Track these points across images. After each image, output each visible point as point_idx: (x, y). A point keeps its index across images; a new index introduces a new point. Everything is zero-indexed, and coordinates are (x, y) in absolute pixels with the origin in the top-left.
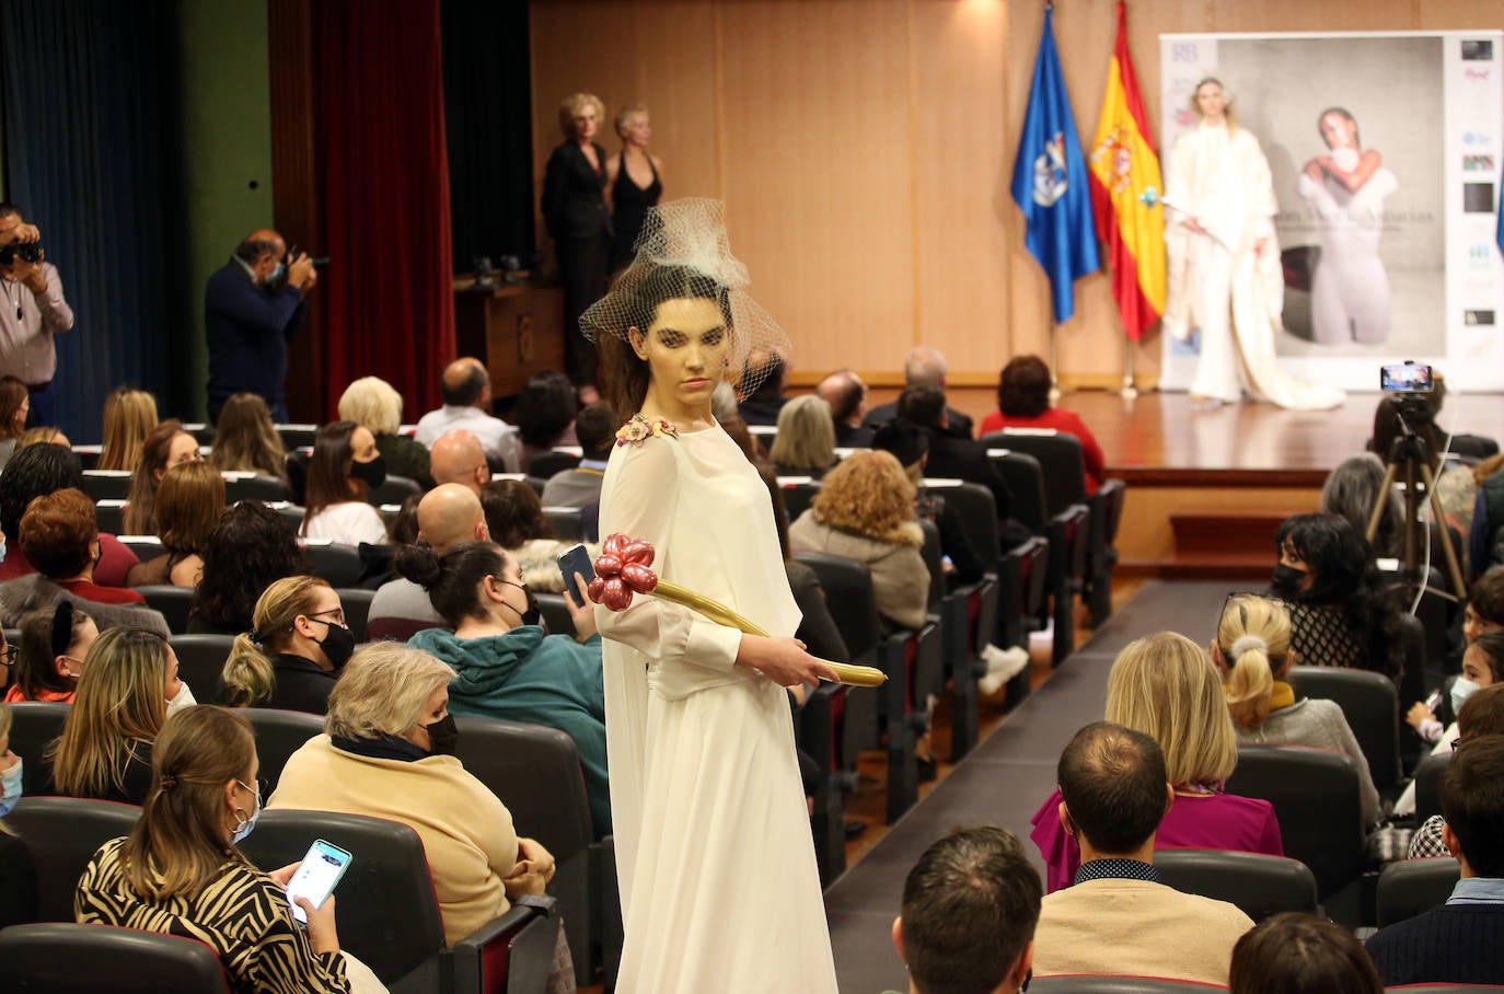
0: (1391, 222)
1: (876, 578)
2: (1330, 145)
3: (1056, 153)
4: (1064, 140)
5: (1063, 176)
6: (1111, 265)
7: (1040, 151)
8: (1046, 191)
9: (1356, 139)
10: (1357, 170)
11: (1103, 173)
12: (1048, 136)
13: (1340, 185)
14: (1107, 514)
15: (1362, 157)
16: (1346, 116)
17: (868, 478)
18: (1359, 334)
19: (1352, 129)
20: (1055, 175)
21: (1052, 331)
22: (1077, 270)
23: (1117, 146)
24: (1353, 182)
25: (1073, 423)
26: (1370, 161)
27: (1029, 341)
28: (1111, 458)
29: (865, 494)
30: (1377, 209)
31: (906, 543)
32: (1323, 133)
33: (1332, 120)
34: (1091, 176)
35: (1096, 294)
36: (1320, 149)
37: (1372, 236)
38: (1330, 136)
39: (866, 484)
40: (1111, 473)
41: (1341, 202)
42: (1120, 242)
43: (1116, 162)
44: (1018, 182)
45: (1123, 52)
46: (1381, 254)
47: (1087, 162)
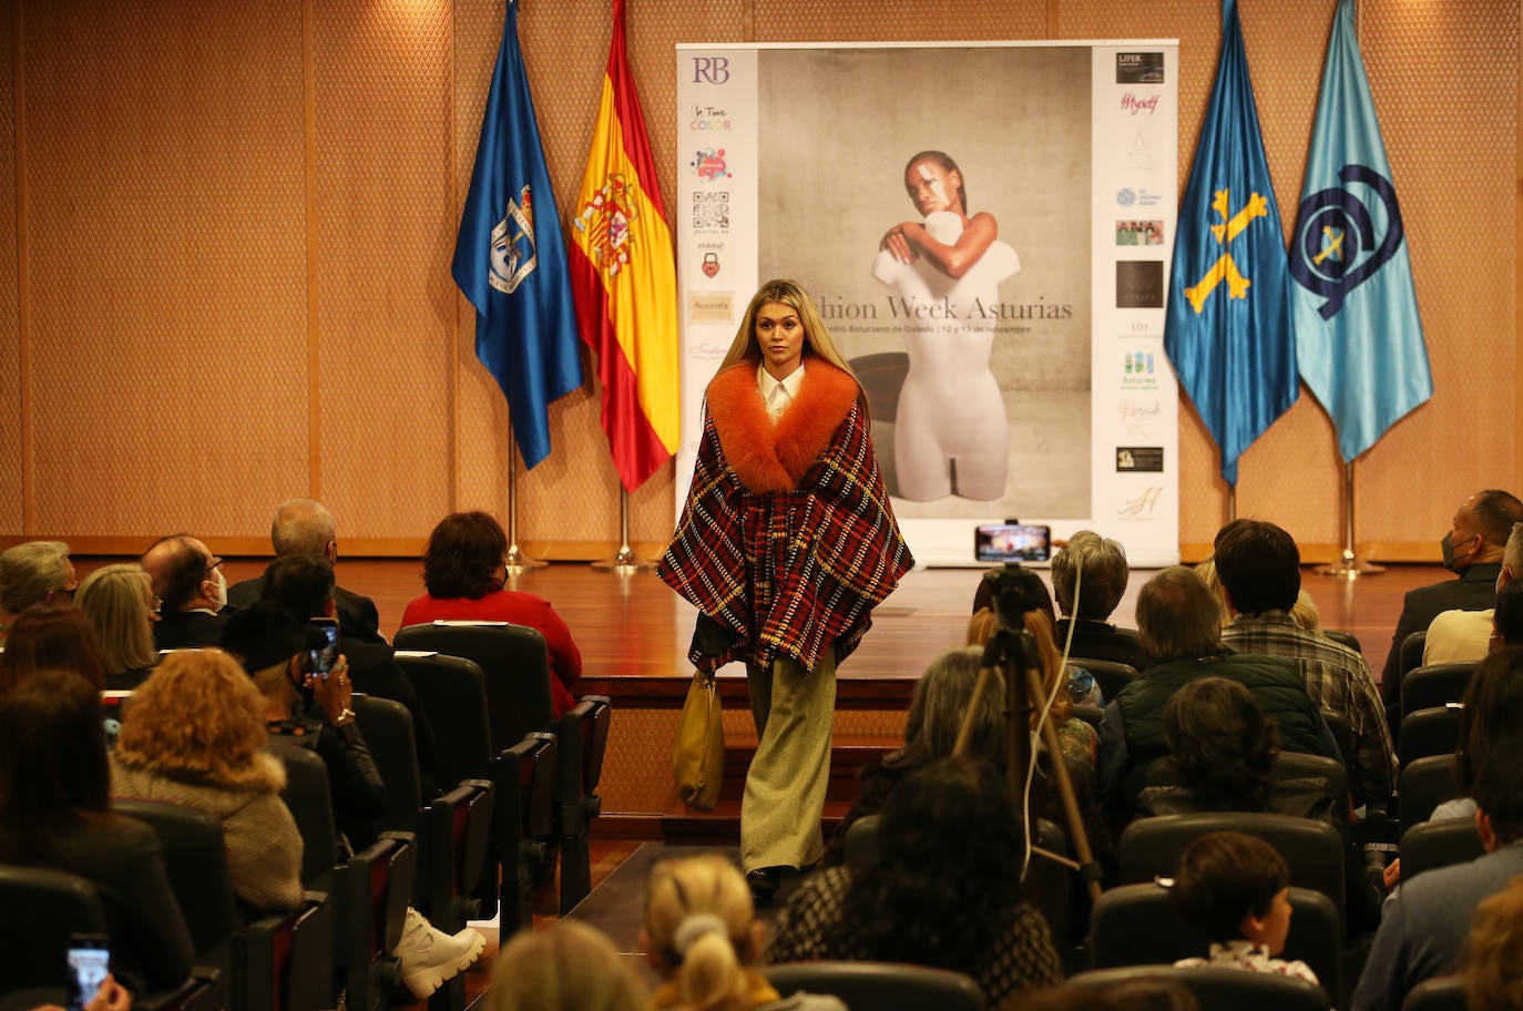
0: (1010, 318)
1: (231, 841)
2: (923, 208)
3: (522, 219)
4: (531, 197)
5: (533, 251)
6: (601, 382)
7: (500, 214)
8: (504, 272)
9: (961, 199)
10: (961, 244)
11: (591, 250)
12: (510, 193)
13: (939, 267)
14: (584, 745)
15: (969, 225)
16: (948, 164)
17: (205, 685)
18: (961, 484)
19: (955, 183)
20: (518, 249)
21: (512, 480)
22: (553, 389)
23: (613, 207)
24: (956, 260)
25: (541, 612)
26: (981, 230)
27: (480, 492)
28: (593, 664)
29: (204, 710)
30: (990, 301)
31: (262, 789)
32: (912, 190)
33: (926, 171)
34: (572, 249)
35: (579, 423)
37: (984, 340)
38: (924, 194)
39: (204, 694)
40: (593, 685)
41: (938, 291)
42: (614, 345)
43: (610, 230)
44: (464, 262)
45: (621, 67)
46: (992, 365)
47: (567, 229)
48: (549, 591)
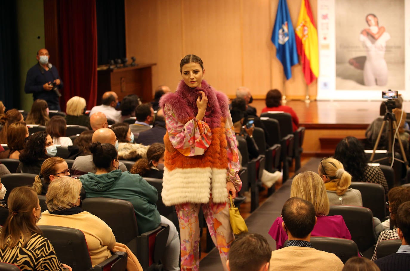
0: (388, 49)
2: (369, 25)
3: (285, 28)
4: (288, 24)
5: (288, 35)
6: (302, 62)
7: (280, 27)
8: (282, 40)
9: (377, 24)
10: (378, 33)
11: (299, 34)
12: (283, 23)
13: (373, 37)
14: (299, 137)
15: (379, 29)
16: (374, 16)
18: (378, 83)
19: (376, 20)
20: (285, 35)
21: (284, 83)
22: (292, 64)
23: (304, 26)
24: (376, 36)
25: (290, 110)
26: (382, 30)
27: (277, 85)
28: (301, 121)
30: (384, 45)
32: (367, 22)
33: (370, 18)
34: (296, 35)
35: (298, 71)
36: (366, 27)
37: (382, 53)
38: (369, 22)
40: (301, 125)
41: (373, 42)
42: (305, 56)
43: (304, 30)
44: (273, 37)
46: (385, 58)
47: (295, 31)
48: (292, 106)
